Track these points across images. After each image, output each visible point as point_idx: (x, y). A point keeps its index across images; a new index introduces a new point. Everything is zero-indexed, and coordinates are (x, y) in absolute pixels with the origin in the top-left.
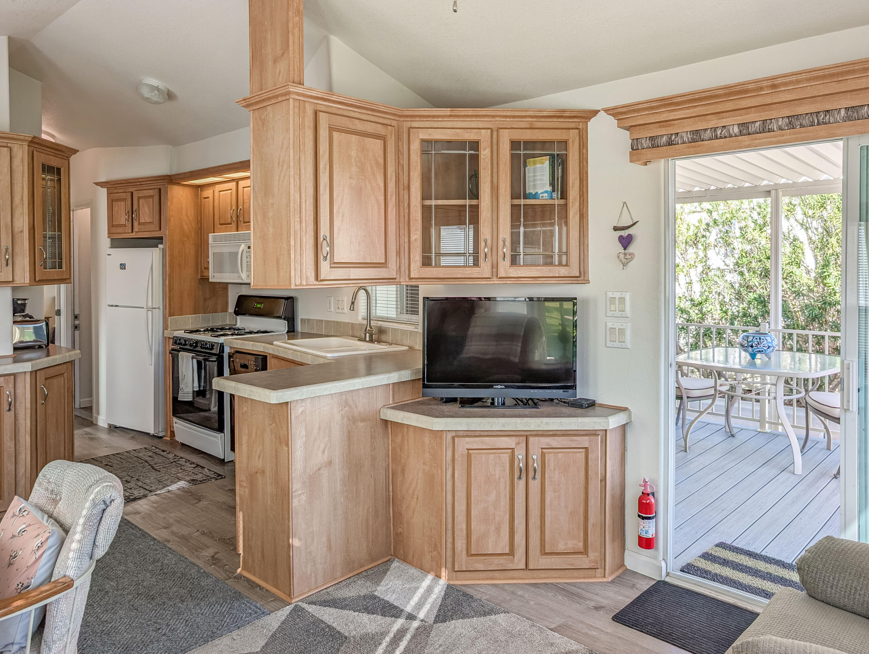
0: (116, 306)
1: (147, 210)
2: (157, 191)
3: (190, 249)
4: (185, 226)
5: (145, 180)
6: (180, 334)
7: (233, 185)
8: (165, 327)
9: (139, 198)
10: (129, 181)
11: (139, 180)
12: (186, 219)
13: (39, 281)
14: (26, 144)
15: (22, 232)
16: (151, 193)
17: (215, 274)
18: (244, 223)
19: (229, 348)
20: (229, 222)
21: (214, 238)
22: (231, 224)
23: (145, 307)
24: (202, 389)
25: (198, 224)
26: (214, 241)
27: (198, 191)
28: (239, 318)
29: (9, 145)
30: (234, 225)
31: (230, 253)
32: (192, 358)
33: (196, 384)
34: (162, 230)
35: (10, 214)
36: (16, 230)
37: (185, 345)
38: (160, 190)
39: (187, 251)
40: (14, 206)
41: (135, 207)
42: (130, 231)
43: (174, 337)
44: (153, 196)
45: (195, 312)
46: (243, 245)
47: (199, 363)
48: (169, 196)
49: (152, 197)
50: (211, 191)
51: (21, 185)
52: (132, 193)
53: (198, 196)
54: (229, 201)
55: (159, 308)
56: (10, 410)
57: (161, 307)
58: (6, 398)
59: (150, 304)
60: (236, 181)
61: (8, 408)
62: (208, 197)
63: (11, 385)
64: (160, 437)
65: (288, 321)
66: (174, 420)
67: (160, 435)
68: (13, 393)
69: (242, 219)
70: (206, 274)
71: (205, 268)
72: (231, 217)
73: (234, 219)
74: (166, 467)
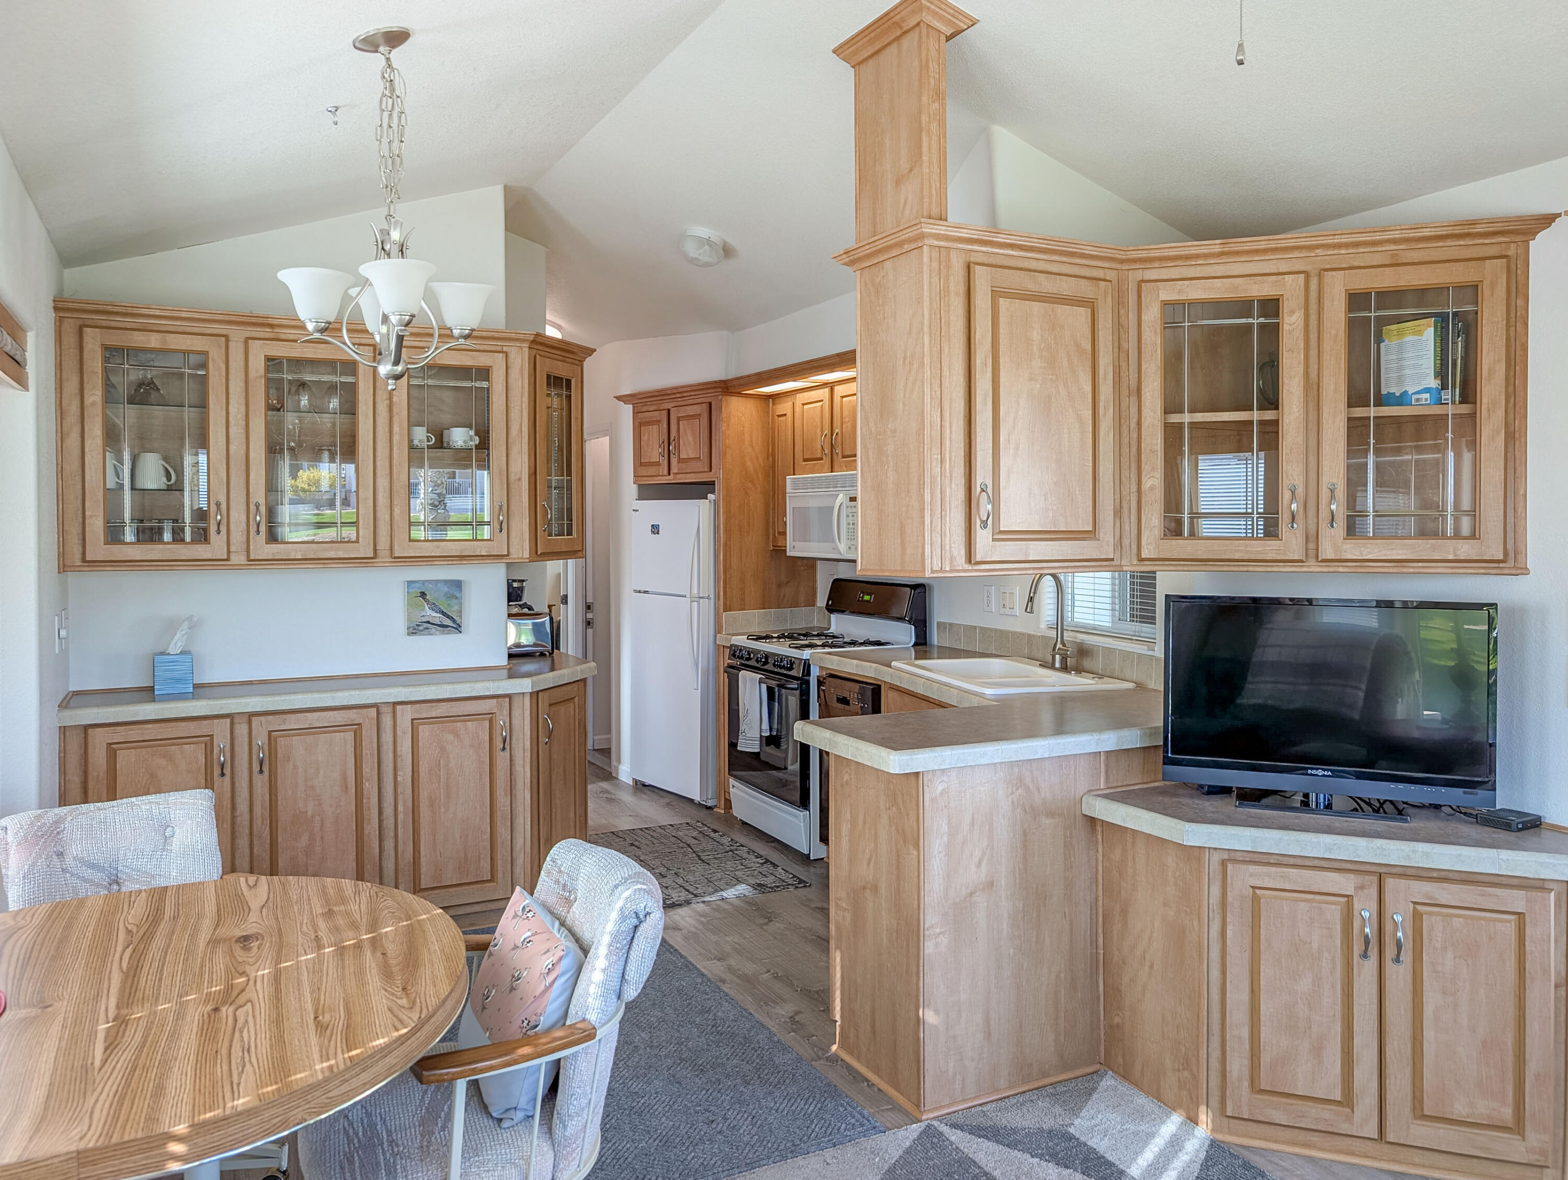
1: (691, 439)
2: (705, 407)
3: (756, 500)
4: (749, 463)
5: (689, 389)
6: (741, 640)
8: (718, 630)
9: (679, 419)
10: (663, 393)
11: (680, 390)
12: (750, 450)
13: (542, 554)
14: (526, 345)
15: (520, 479)
16: (696, 409)
17: (796, 544)
18: (845, 457)
20: (819, 456)
21: (795, 483)
22: (821, 459)
23: (688, 596)
24: (775, 733)
25: (768, 458)
26: (796, 486)
27: (768, 404)
28: (834, 617)
29: (505, 349)
30: (826, 461)
31: (819, 508)
32: (760, 683)
33: (765, 726)
34: (713, 471)
35: (505, 454)
36: (513, 477)
37: (749, 659)
38: (710, 404)
39: (751, 504)
40: (510, 441)
41: (673, 434)
42: (665, 472)
44: (699, 415)
45: (764, 605)
46: (840, 496)
47: (770, 691)
48: (724, 415)
49: (697, 416)
50: (790, 404)
51: (519, 408)
52: (669, 410)
54: (818, 420)
55: (709, 598)
56: (504, 749)
57: (712, 596)
58: (499, 731)
59: (696, 591)
60: (831, 385)
61: (502, 746)
62: (785, 415)
63: (506, 712)
64: (710, 808)
65: (916, 627)
66: (732, 781)
67: (710, 804)
68: (507, 724)
69: (839, 451)
70: (781, 542)
71: (779, 533)
72: (822, 447)
73: (827, 451)
74: (718, 859)
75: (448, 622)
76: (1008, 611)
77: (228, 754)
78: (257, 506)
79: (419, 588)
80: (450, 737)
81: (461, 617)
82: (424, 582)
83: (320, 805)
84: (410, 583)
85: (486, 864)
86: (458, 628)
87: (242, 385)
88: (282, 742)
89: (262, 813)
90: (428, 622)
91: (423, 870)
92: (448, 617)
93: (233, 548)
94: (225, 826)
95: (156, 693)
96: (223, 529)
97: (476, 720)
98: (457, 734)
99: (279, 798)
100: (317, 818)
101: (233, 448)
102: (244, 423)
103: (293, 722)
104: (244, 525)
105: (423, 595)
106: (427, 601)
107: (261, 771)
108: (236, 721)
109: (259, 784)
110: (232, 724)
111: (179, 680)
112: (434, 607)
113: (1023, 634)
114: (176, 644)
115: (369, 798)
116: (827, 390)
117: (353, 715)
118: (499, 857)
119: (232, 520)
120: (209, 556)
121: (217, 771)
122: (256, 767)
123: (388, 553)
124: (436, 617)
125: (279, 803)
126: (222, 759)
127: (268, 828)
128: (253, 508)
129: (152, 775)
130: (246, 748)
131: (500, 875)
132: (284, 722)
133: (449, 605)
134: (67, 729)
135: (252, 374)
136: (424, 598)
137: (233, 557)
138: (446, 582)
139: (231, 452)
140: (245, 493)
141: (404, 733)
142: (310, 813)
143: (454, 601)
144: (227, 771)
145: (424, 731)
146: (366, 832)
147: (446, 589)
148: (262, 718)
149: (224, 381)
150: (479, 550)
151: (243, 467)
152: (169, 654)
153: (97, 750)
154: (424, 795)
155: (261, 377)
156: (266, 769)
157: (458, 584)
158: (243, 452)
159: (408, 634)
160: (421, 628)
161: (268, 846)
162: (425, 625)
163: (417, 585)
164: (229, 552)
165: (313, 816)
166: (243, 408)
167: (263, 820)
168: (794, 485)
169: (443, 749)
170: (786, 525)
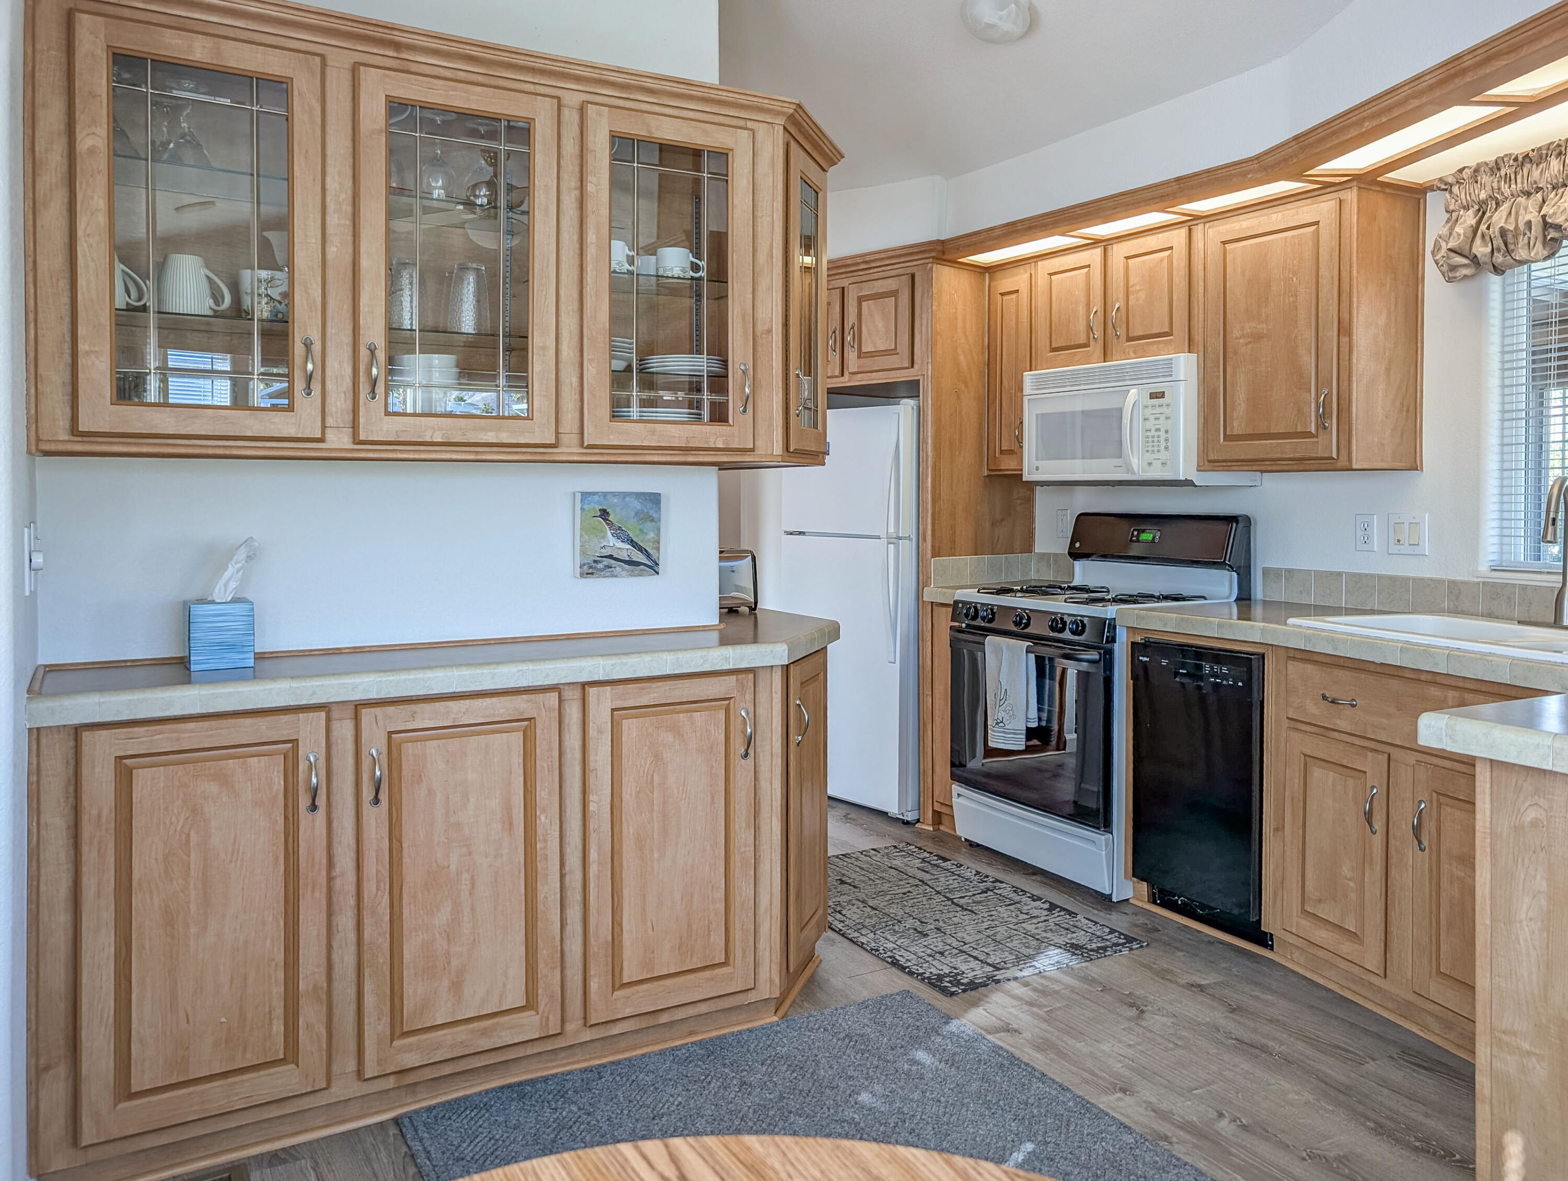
0: (801, 533)
1: (880, 324)
2: (906, 280)
3: (969, 407)
4: (962, 358)
5: (883, 255)
6: (970, 595)
7: (1095, 254)
8: (922, 582)
9: (860, 300)
10: (840, 263)
11: (868, 258)
12: (963, 341)
14: (781, 121)
15: (769, 331)
16: (891, 284)
17: (1039, 463)
18: (1130, 339)
19: (1125, 630)
20: (1082, 340)
22: (1086, 345)
23: (883, 535)
25: (983, 353)
27: (984, 280)
28: (1078, 565)
29: (750, 124)
30: (1096, 349)
31: (1083, 412)
32: (1027, 652)
34: (916, 366)
35: (750, 289)
36: (760, 328)
38: (914, 276)
39: (964, 412)
41: (851, 319)
42: (837, 372)
43: (956, 602)
44: (897, 291)
46: (1133, 391)
48: (935, 290)
49: (894, 294)
50: (1027, 276)
51: (769, 219)
52: (843, 288)
53: (983, 291)
54: (1080, 294)
55: (909, 538)
56: (746, 755)
57: (914, 537)
58: (739, 727)
59: (892, 530)
60: (1105, 243)
61: (742, 751)
62: (1017, 291)
63: (749, 697)
64: (907, 823)
65: (1238, 574)
66: (956, 788)
67: (910, 817)
68: (751, 715)
69: (1121, 332)
70: (1007, 464)
71: (1002, 452)
72: (1090, 328)
73: (1098, 334)
74: (979, 902)
75: (639, 557)
76: (1406, 549)
77: (323, 772)
78: (372, 351)
79: (599, 503)
80: (669, 737)
81: (658, 549)
82: (605, 494)
83: (470, 854)
84: (585, 495)
85: (718, 939)
86: (654, 567)
87: (348, 143)
88: (409, 750)
89: (378, 871)
90: (611, 557)
91: (627, 953)
92: (640, 549)
93: (330, 421)
94: (317, 894)
95: (193, 668)
96: (316, 387)
97: (706, 709)
98: (676, 730)
99: (405, 845)
100: (465, 876)
101: (332, 250)
102: (349, 209)
103: (426, 717)
104: (348, 382)
105: (604, 514)
106: (610, 524)
107: (376, 801)
108: (335, 714)
109: (373, 822)
110: (328, 720)
111: (232, 647)
112: (620, 533)
113: (1439, 582)
114: (226, 585)
115: (545, 841)
116: (1098, 252)
117: (521, 705)
118: (738, 925)
119: (329, 372)
120: (292, 432)
121: (304, 802)
122: (367, 793)
123: (575, 438)
124: (623, 549)
125: (405, 853)
126: (314, 780)
127: (387, 896)
128: (364, 353)
129: (194, 811)
130: (351, 761)
131: (739, 954)
132: (413, 716)
133: (641, 530)
134: (43, 733)
135: (366, 126)
136: (605, 520)
137: (330, 435)
138: (638, 495)
139: (329, 257)
140: (351, 327)
141: (600, 732)
142: (453, 868)
143: (649, 524)
144: (321, 801)
145: (631, 728)
146: (541, 897)
147: (637, 505)
148: (378, 711)
149: (319, 132)
150: (712, 440)
151: (348, 285)
152: (213, 602)
153: (97, 770)
154: (629, 831)
155: (380, 131)
156: (384, 796)
157: (654, 499)
158: (348, 258)
159: (582, 575)
160: (600, 566)
161: (386, 927)
162: (607, 561)
163: (596, 498)
164: (324, 427)
165: (459, 874)
166: (349, 184)
167: (378, 882)
168: (1040, 383)
169: (657, 757)
170: (1019, 440)
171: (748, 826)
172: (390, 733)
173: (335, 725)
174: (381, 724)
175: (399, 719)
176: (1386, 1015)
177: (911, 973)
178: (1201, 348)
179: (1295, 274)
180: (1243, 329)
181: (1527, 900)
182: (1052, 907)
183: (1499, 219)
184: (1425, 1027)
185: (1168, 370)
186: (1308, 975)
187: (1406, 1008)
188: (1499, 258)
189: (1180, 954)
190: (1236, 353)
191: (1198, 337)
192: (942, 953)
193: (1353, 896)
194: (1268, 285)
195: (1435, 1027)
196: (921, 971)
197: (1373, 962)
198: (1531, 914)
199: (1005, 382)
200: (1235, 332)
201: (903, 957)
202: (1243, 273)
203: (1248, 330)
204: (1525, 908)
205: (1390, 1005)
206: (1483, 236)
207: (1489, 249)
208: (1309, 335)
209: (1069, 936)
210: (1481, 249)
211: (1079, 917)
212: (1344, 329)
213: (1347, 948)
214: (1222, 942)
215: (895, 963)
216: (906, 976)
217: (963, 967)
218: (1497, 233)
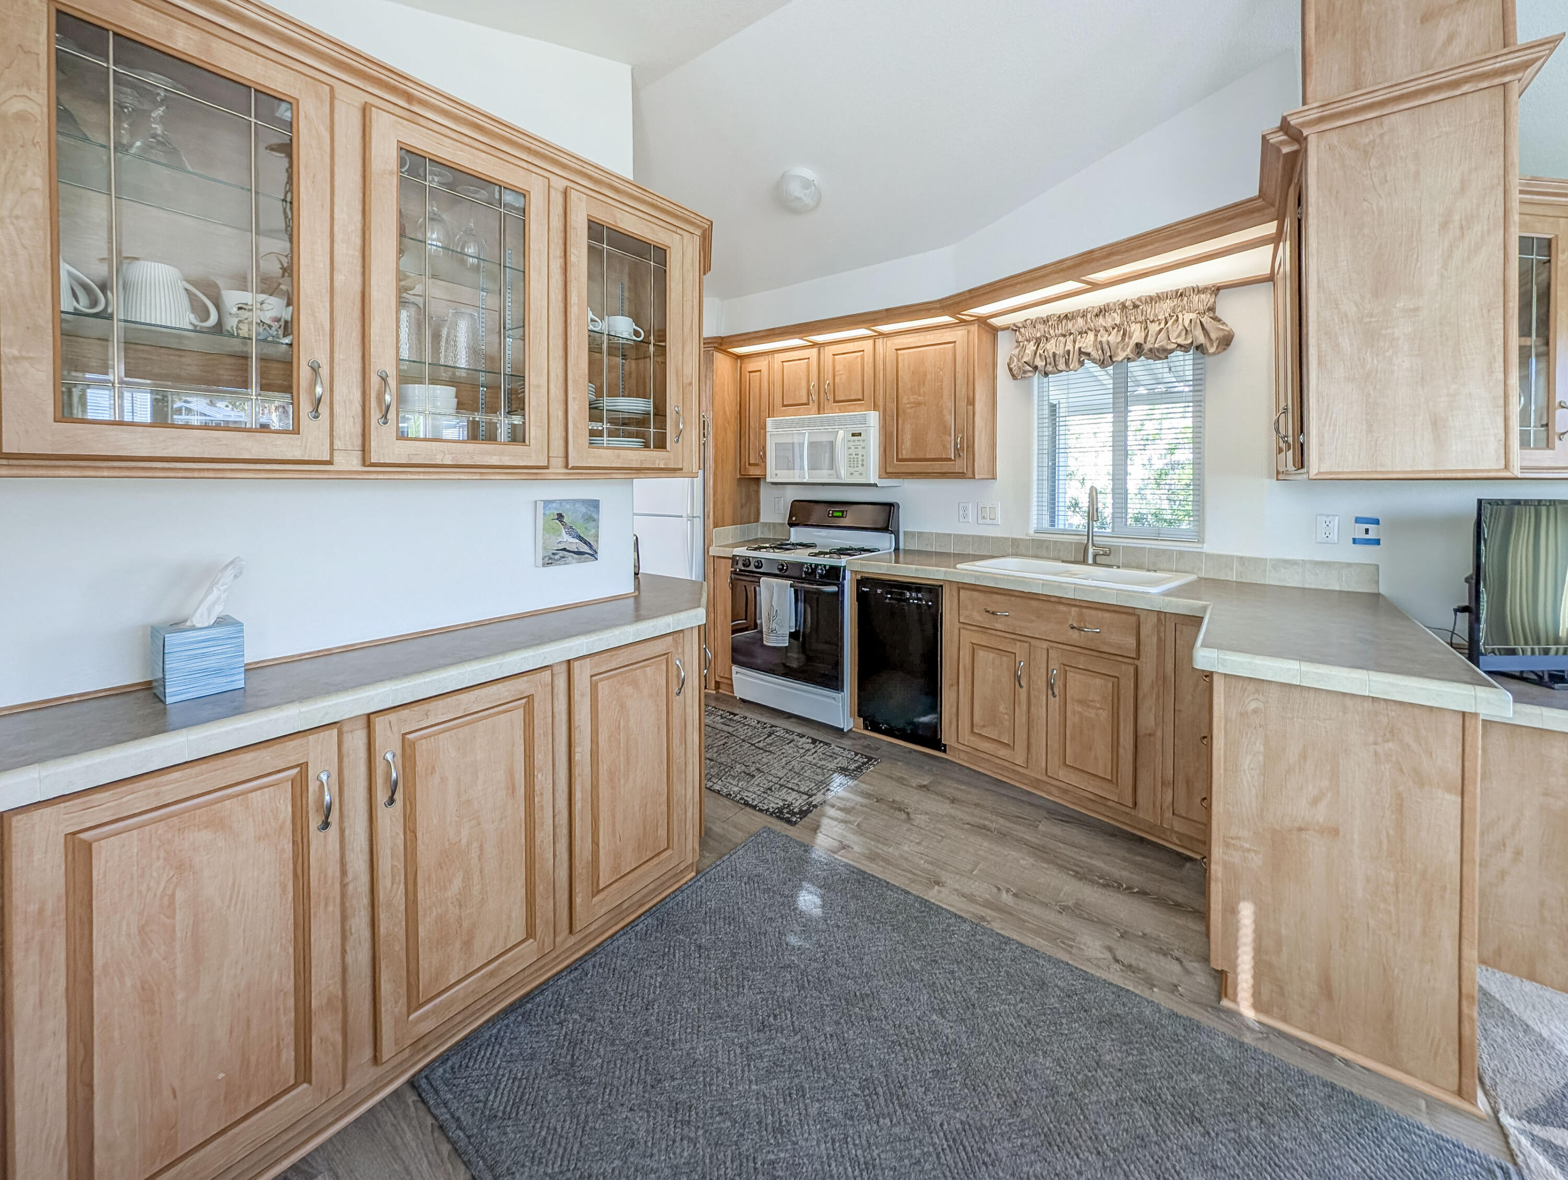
3: (730, 438)
4: (727, 408)
6: (744, 552)
7: (813, 352)
8: (707, 543)
12: (727, 397)
17: (777, 471)
18: (835, 402)
19: (849, 572)
20: (805, 401)
21: (777, 423)
22: (806, 404)
23: (683, 516)
25: (737, 405)
28: (796, 530)
30: (813, 407)
32: (789, 587)
39: (728, 441)
43: (732, 556)
45: (734, 522)
46: (841, 432)
48: (714, 366)
50: (768, 362)
53: (737, 370)
54: (802, 376)
55: (698, 516)
56: (680, 692)
57: (701, 515)
58: (675, 673)
59: (688, 512)
60: (821, 346)
61: (677, 690)
62: (760, 371)
63: (680, 650)
65: (893, 535)
66: (736, 669)
68: (682, 663)
69: (831, 398)
70: (754, 472)
71: (750, 464)
72: (809, 393)
73: (815, 398)
74: (771, 744)
75: (584, 548)
76: (987, 521)
77: (335, 788)
78: (383, 378)
80: (630, 690)
82: (560, 501)
83: (478, 824)
84: (548, 503)
85: (662, 832)
86: (594, 555)
88: (422, 746)
89: (392, 867)
90: (564, 549)
91: (603, 865)
92: (585, 542)
93: (338, 444)
94: (331, 908)
96: (324, 412)
97: (654, 663)
98: (636, 684)
99: (420, 834)
100: (474, 844)
103: (439, 713)
104: (357, 407)
105: (560, 517)
106: (565, 525)
107: (392, 802)
109: (387, 823)
110: (340, 734)
112: (571, 531)
113: (1007, 539)
116: (815, 351)
117: (519, 686)
118: (675, 818)
119: (338, 398)
120: (297, 455)
121: (316, 823)
122: (382, 797)
123: (562, 461)
124: (573, 543)
125: (421, 839)
126: (327, 798)
127: (402, 887)
128: (374, 379)
129: (180, 867)
130: (362, 769)
131: (675, 837)
132: (427, 714)
133: (585, 527)
136: (561, 522)
137: (339, 459)
138: (583, 502)
140: (360, 355)
141: (582, 695)
142: (463, 841)
143: (591, 523)
144: (334, 817)
145: (604, 689)
146: (538, 842)
147: (582, 509)
148: (392, 717)
150: (657, 462)
152: (192, 628)
153: (35, 855)
156: (399, 796)
157: (595, 504)
159: (543, 565)
160: (557, 557)
161: (402, 915)
163: (554, 504)
164: (332, 450)
165: (468, 844)
167: (393, 877)
168: (777, 425)
169: (622, 706)
170: (763, 458)
171: (681, 743)
172: (404, 735)
173: (347, 738)
174: (395, 728)
175: (411, 720)
176: (1024, 787)
177: (761, 810)
178: (881, 409)
179: (941, 370)
180: (909, 399)
181: (1249, 758)
182: (814, 741)
183: (1051, 347)
184: (1050, 793)
185: (864, 421)
186: (972, 767)
187: (1037, 783)
188: (1049, 368)
189: (900, 764)
190: (904, 412)
191: (881, 403)
192: (770, 789)
193: (1007, 723)
194: (925, 375)
195: (1056, 792)
196: (766, 807)
197: (1020, 760)
198: (1252, 766)
199: (752, 424)
200: (904, 400)
201: (750, 797)
202: (909, 368)
203: (912, 400)
204: (1247, 762)
205: (1026, 781)
206: (1040, 355)
207: (1044, 363)
208: (950, 405)
209: (836, 761)
210: (1040, 363)
211: (833, 746)
212: (971, 402)
213: (1003, 752)
214: (915, 751)
215: (747, 804)
216: (758, 813)
217: (790, 799)
218: (1051, 355)
